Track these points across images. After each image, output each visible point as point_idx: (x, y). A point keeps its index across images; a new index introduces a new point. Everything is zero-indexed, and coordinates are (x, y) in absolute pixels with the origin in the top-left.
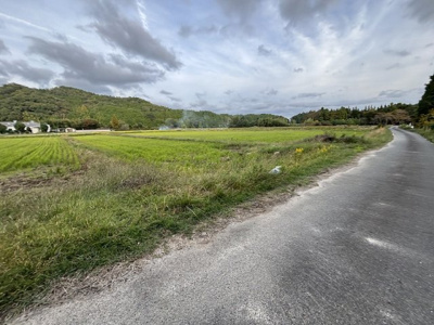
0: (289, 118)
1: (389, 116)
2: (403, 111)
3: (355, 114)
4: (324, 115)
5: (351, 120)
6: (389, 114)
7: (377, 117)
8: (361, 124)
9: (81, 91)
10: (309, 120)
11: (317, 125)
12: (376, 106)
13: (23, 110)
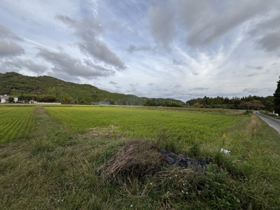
0: (185, 102)
1: (249, 104)
2: (258, 101)
3: (227, 101)
4: (206, 101)
5: (225, 105)
6: (249, 103)
7: (241, 104)
8: (232, 108)
9: (56, 79)
10: (197, 104)
11: (202, 107)
12: (240, 97)
13: (12, 88)
